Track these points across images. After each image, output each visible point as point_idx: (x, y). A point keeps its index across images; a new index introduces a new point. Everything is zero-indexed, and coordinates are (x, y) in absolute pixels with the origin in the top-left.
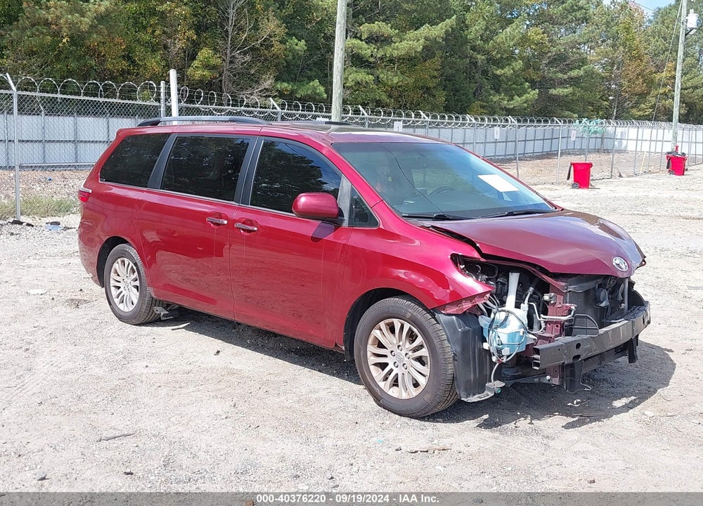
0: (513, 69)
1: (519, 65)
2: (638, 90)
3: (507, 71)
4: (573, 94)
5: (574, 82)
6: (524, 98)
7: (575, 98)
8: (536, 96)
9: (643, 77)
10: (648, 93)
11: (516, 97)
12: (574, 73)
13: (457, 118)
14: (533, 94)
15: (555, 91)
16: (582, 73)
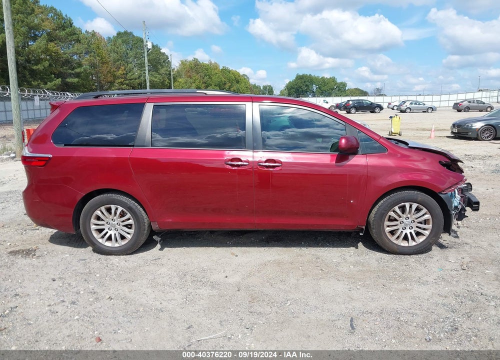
0: (43, 66)
1: (47, 64)
2: (109, 80)
3: (40, 67)
4: (78, 82)
5: (78, 75)
6: (53, 83)
7: (79, 84)
8: (60, 82)
9: (110, 73)
10: (114, 82)
11: (49, 83)
12: (78, 70)
13: (64, 94)
14: (58, 81)
15: (69, 80)
16: (82, 70)
